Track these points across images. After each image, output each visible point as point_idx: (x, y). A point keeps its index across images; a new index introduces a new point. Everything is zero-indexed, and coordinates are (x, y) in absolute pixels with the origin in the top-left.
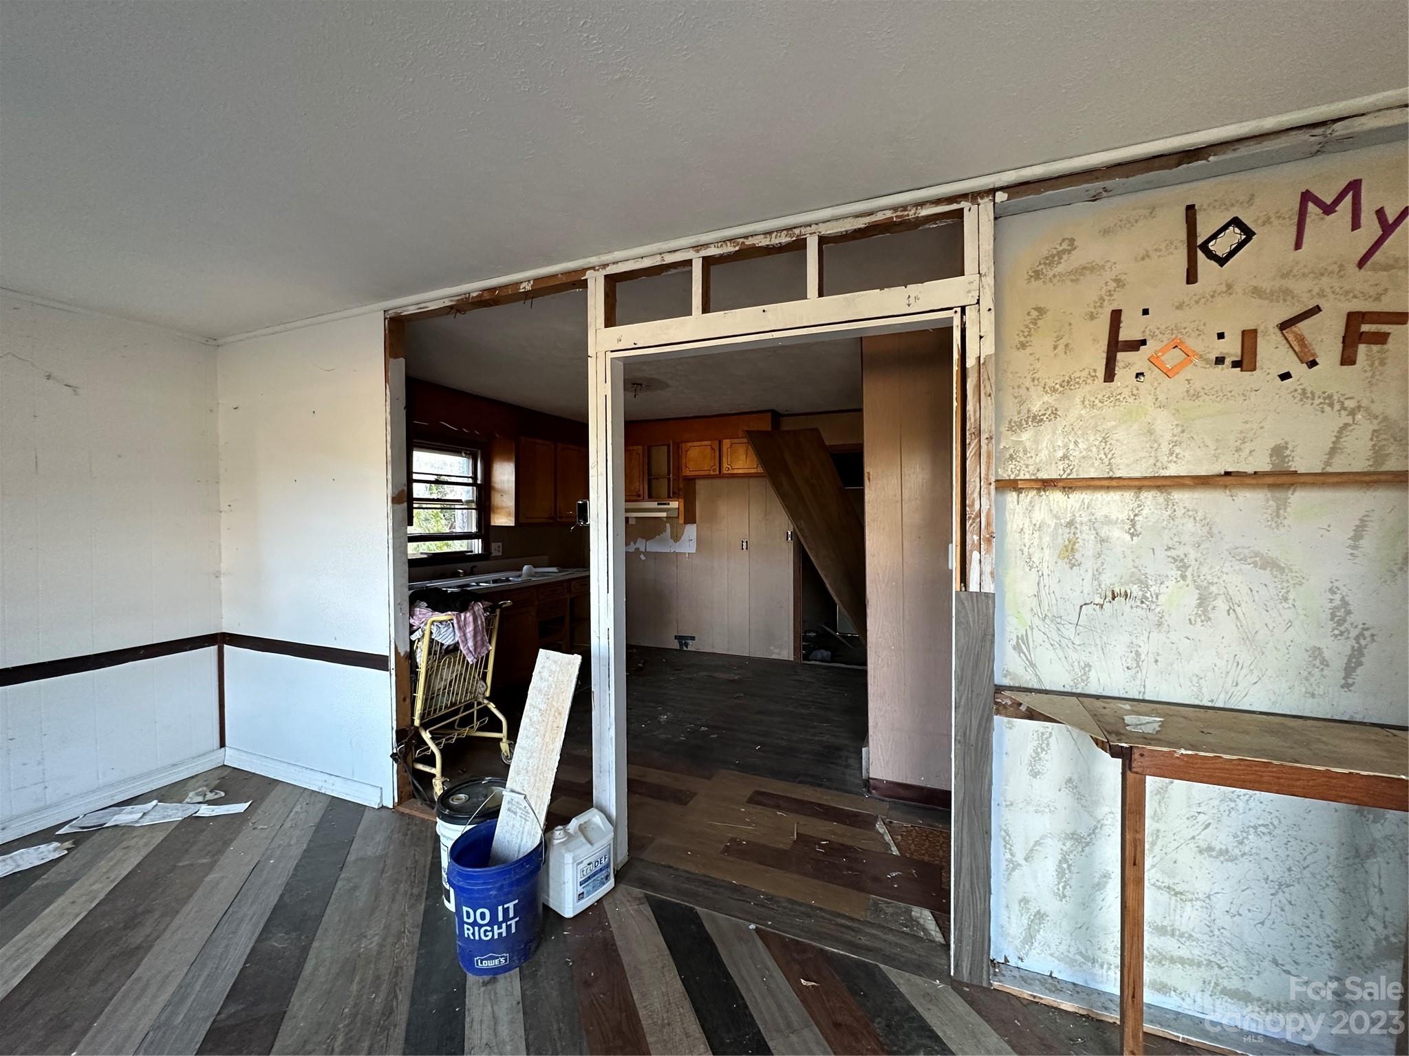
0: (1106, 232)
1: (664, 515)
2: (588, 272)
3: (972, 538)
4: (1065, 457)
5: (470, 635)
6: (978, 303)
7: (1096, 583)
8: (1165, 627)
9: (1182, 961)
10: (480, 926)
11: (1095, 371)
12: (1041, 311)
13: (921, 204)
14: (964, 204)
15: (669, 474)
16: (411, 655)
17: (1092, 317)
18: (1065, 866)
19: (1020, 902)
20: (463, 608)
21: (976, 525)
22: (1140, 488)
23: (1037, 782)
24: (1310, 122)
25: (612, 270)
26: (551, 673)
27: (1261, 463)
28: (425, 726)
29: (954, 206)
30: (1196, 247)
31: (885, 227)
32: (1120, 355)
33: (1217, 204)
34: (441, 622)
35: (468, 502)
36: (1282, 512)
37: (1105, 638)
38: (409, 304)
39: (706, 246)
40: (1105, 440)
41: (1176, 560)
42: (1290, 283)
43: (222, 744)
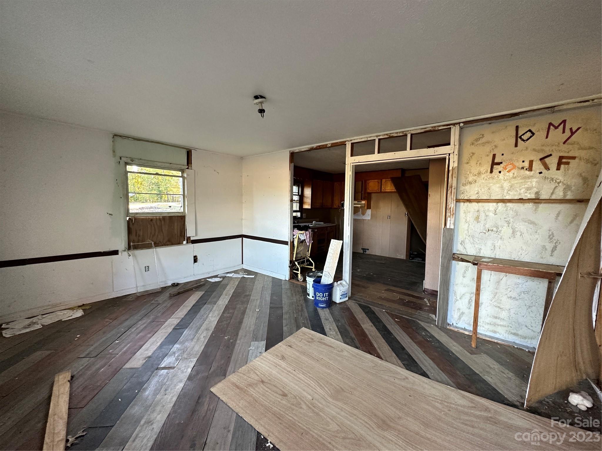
0: (493, 133)
1: (360, 206)
2: (347, 142)
3: (448, 214)
4: (477, 193)
5: (308, 237)
6: (454, 153)
7: (484, 227)
8: (502, 239)
9: (501, 325)
10: (320, 297)
11: (487, 170)
12: (473, 154)
13: (440, 126)
14: (451, 126)
15: (362, 191)
16: (293, 242)
17: (488, 156)
18: (471, 301)
19: (458, 309)
20: (307, 230)
21: (449, 211)
22: (498, 202)
23: (464, 279)
24: (547, 107)
25: (353, 142)
26: (335, 245)
27: (533, 196)
28: (296, 261)
29: (449, 127)
30: (518, 137)
31: (430, 131)
32: (495, 166)
33: (525, 126)
34: (301, 233)
35: (297, 200)
36: (537, 209)
37: (486, 242)
38: (296, 149)
39: (379, 136)
40: (489, 189)
41: (506, 221)
42: (544, 148)
43: (242, 263)
